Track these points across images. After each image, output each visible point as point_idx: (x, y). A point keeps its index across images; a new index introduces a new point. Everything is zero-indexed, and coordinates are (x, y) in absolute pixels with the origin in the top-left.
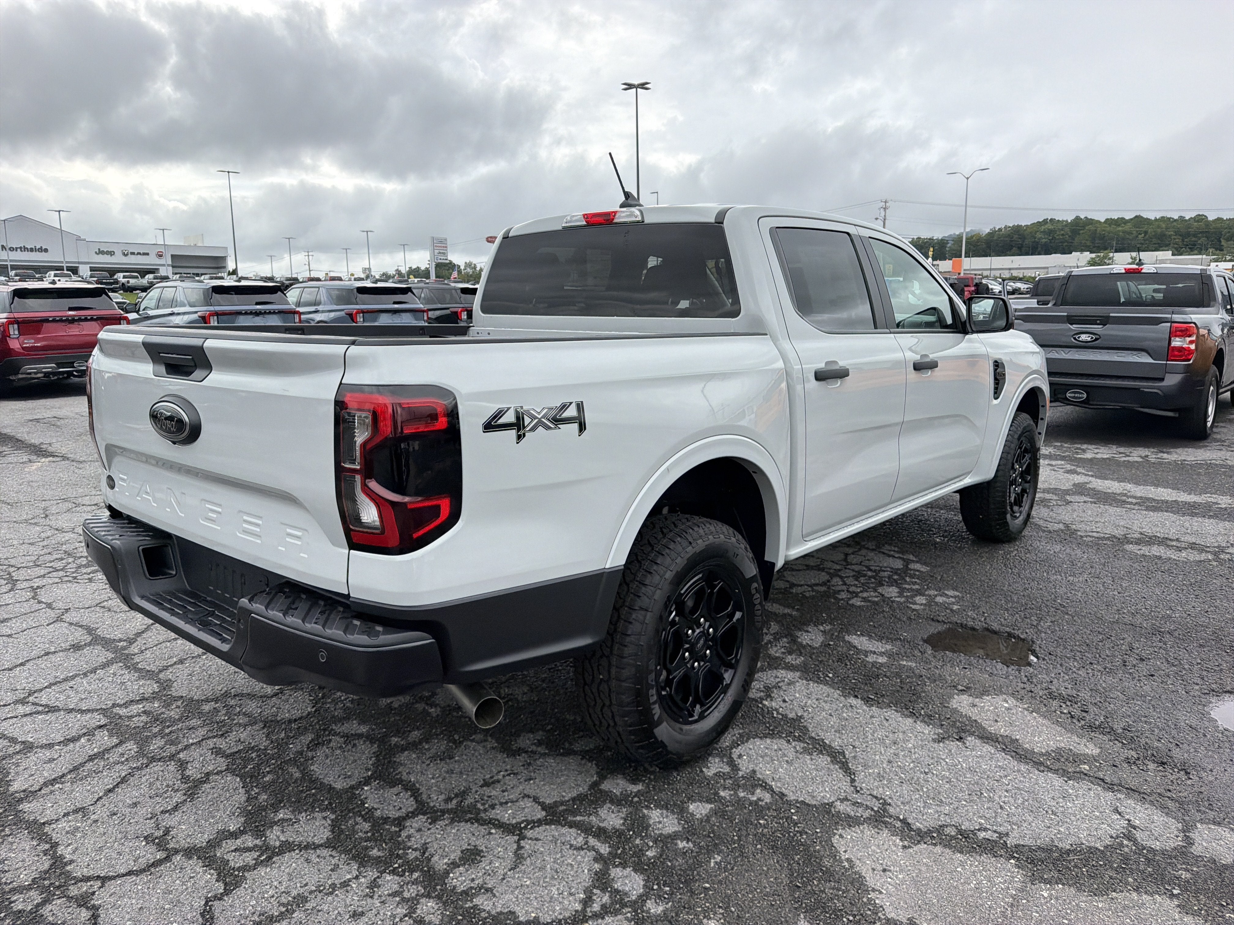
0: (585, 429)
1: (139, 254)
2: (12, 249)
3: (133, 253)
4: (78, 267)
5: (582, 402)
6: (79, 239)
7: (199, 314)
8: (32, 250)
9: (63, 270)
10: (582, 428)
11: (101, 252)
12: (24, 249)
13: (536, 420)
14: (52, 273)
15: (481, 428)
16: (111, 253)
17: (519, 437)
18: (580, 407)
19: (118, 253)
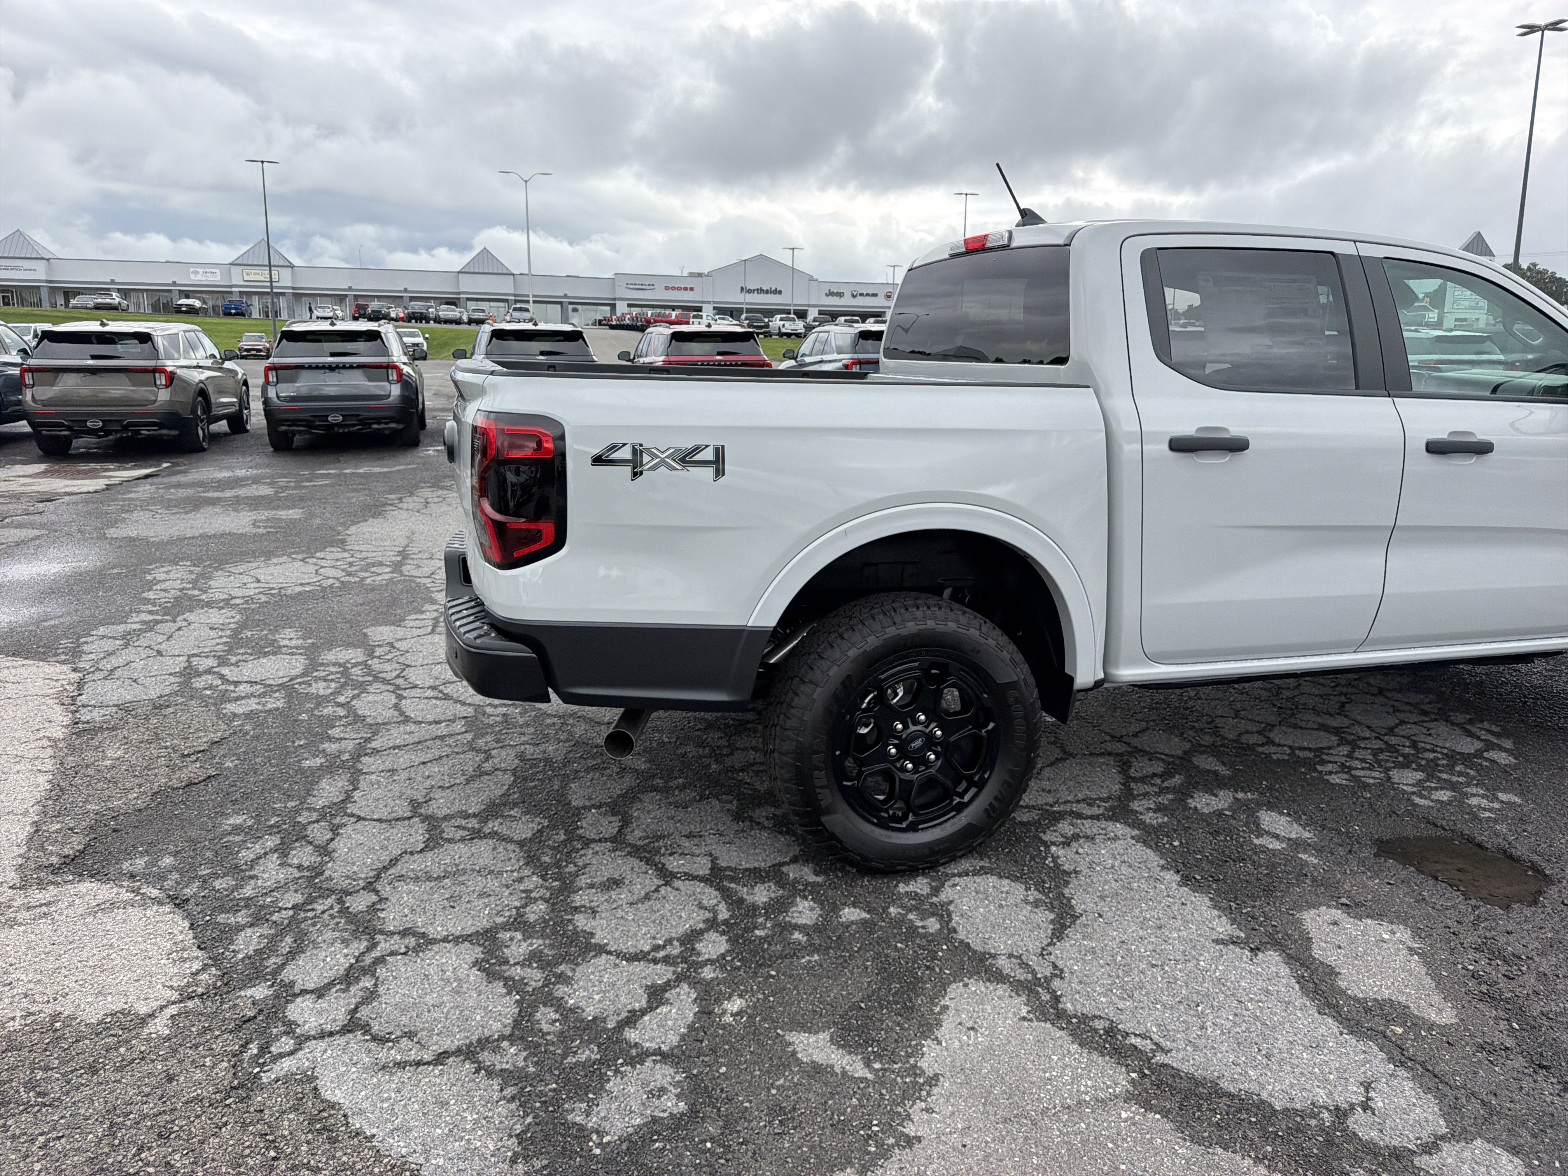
0: (723, 474)
1: (868, 295)
2: (749, 291)
3: (861, 295)
4: (807, 310)
5: (723, 447)
6: (811, 279)
7: (844, 361)
8: (767, 292)
9: (790, 313)
10: (719, 472)
11: (831, 294)
12: (760, 291)
13: (658, 460)
14: (778, 317)
15: (589, 461)
16: (840, 295)
17: (635, 475)
18: (719, 452)
19: (847, 295)
